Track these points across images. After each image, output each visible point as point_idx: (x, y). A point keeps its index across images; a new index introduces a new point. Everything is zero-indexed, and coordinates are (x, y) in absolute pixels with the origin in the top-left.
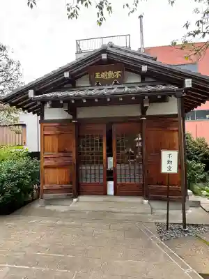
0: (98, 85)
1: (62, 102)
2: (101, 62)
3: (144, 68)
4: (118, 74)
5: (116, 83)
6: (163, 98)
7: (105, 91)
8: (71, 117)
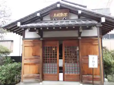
0: (55, 20)
1: (35, 29)
2: (57, 8)
3: (80, 12)
4: (66, 14)
5: (64, 19)
6: (90, 27)
7: (59, 23)
8: (40, 37)
